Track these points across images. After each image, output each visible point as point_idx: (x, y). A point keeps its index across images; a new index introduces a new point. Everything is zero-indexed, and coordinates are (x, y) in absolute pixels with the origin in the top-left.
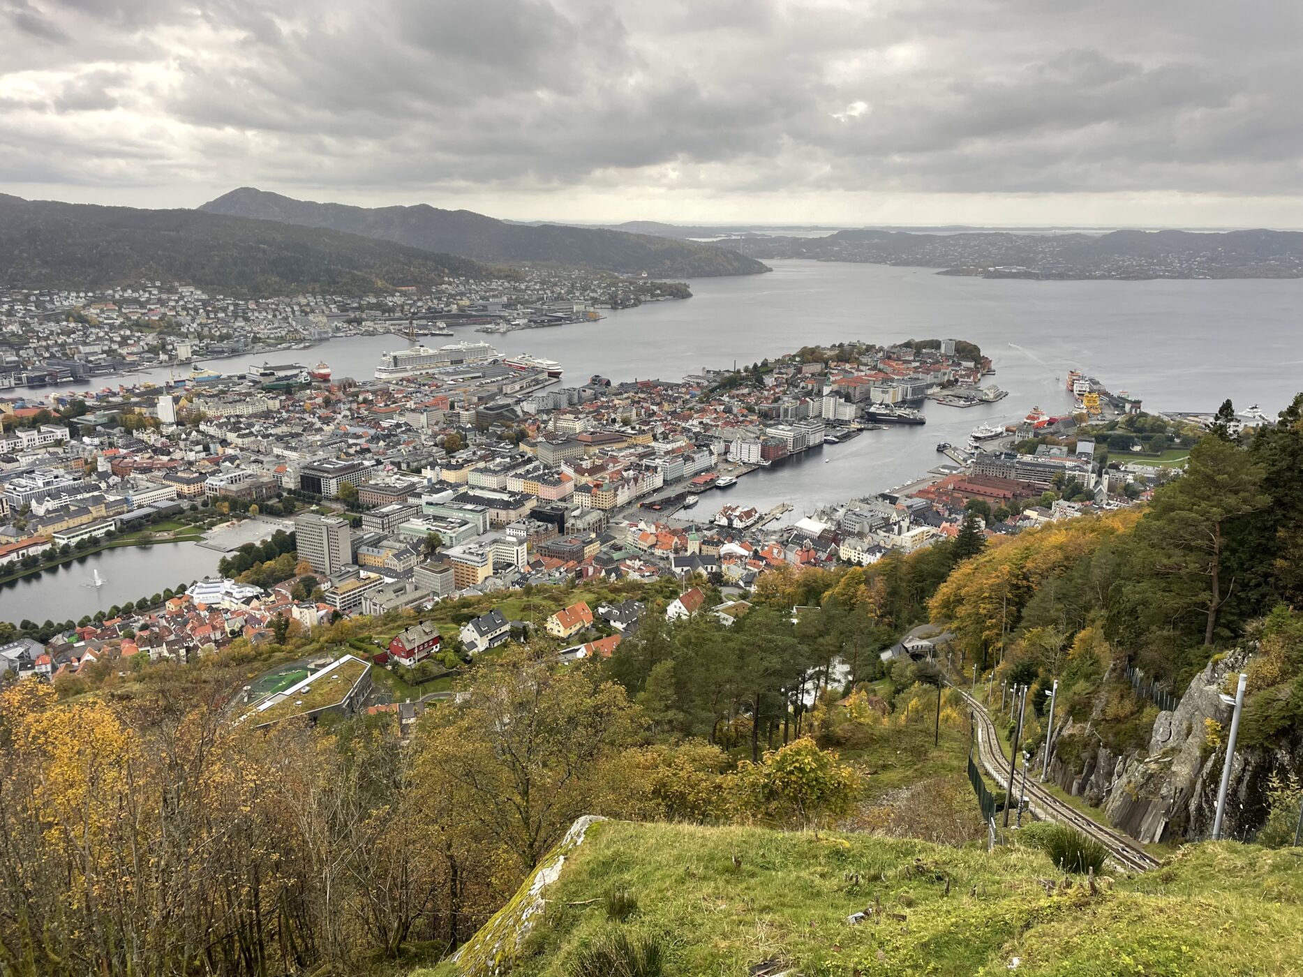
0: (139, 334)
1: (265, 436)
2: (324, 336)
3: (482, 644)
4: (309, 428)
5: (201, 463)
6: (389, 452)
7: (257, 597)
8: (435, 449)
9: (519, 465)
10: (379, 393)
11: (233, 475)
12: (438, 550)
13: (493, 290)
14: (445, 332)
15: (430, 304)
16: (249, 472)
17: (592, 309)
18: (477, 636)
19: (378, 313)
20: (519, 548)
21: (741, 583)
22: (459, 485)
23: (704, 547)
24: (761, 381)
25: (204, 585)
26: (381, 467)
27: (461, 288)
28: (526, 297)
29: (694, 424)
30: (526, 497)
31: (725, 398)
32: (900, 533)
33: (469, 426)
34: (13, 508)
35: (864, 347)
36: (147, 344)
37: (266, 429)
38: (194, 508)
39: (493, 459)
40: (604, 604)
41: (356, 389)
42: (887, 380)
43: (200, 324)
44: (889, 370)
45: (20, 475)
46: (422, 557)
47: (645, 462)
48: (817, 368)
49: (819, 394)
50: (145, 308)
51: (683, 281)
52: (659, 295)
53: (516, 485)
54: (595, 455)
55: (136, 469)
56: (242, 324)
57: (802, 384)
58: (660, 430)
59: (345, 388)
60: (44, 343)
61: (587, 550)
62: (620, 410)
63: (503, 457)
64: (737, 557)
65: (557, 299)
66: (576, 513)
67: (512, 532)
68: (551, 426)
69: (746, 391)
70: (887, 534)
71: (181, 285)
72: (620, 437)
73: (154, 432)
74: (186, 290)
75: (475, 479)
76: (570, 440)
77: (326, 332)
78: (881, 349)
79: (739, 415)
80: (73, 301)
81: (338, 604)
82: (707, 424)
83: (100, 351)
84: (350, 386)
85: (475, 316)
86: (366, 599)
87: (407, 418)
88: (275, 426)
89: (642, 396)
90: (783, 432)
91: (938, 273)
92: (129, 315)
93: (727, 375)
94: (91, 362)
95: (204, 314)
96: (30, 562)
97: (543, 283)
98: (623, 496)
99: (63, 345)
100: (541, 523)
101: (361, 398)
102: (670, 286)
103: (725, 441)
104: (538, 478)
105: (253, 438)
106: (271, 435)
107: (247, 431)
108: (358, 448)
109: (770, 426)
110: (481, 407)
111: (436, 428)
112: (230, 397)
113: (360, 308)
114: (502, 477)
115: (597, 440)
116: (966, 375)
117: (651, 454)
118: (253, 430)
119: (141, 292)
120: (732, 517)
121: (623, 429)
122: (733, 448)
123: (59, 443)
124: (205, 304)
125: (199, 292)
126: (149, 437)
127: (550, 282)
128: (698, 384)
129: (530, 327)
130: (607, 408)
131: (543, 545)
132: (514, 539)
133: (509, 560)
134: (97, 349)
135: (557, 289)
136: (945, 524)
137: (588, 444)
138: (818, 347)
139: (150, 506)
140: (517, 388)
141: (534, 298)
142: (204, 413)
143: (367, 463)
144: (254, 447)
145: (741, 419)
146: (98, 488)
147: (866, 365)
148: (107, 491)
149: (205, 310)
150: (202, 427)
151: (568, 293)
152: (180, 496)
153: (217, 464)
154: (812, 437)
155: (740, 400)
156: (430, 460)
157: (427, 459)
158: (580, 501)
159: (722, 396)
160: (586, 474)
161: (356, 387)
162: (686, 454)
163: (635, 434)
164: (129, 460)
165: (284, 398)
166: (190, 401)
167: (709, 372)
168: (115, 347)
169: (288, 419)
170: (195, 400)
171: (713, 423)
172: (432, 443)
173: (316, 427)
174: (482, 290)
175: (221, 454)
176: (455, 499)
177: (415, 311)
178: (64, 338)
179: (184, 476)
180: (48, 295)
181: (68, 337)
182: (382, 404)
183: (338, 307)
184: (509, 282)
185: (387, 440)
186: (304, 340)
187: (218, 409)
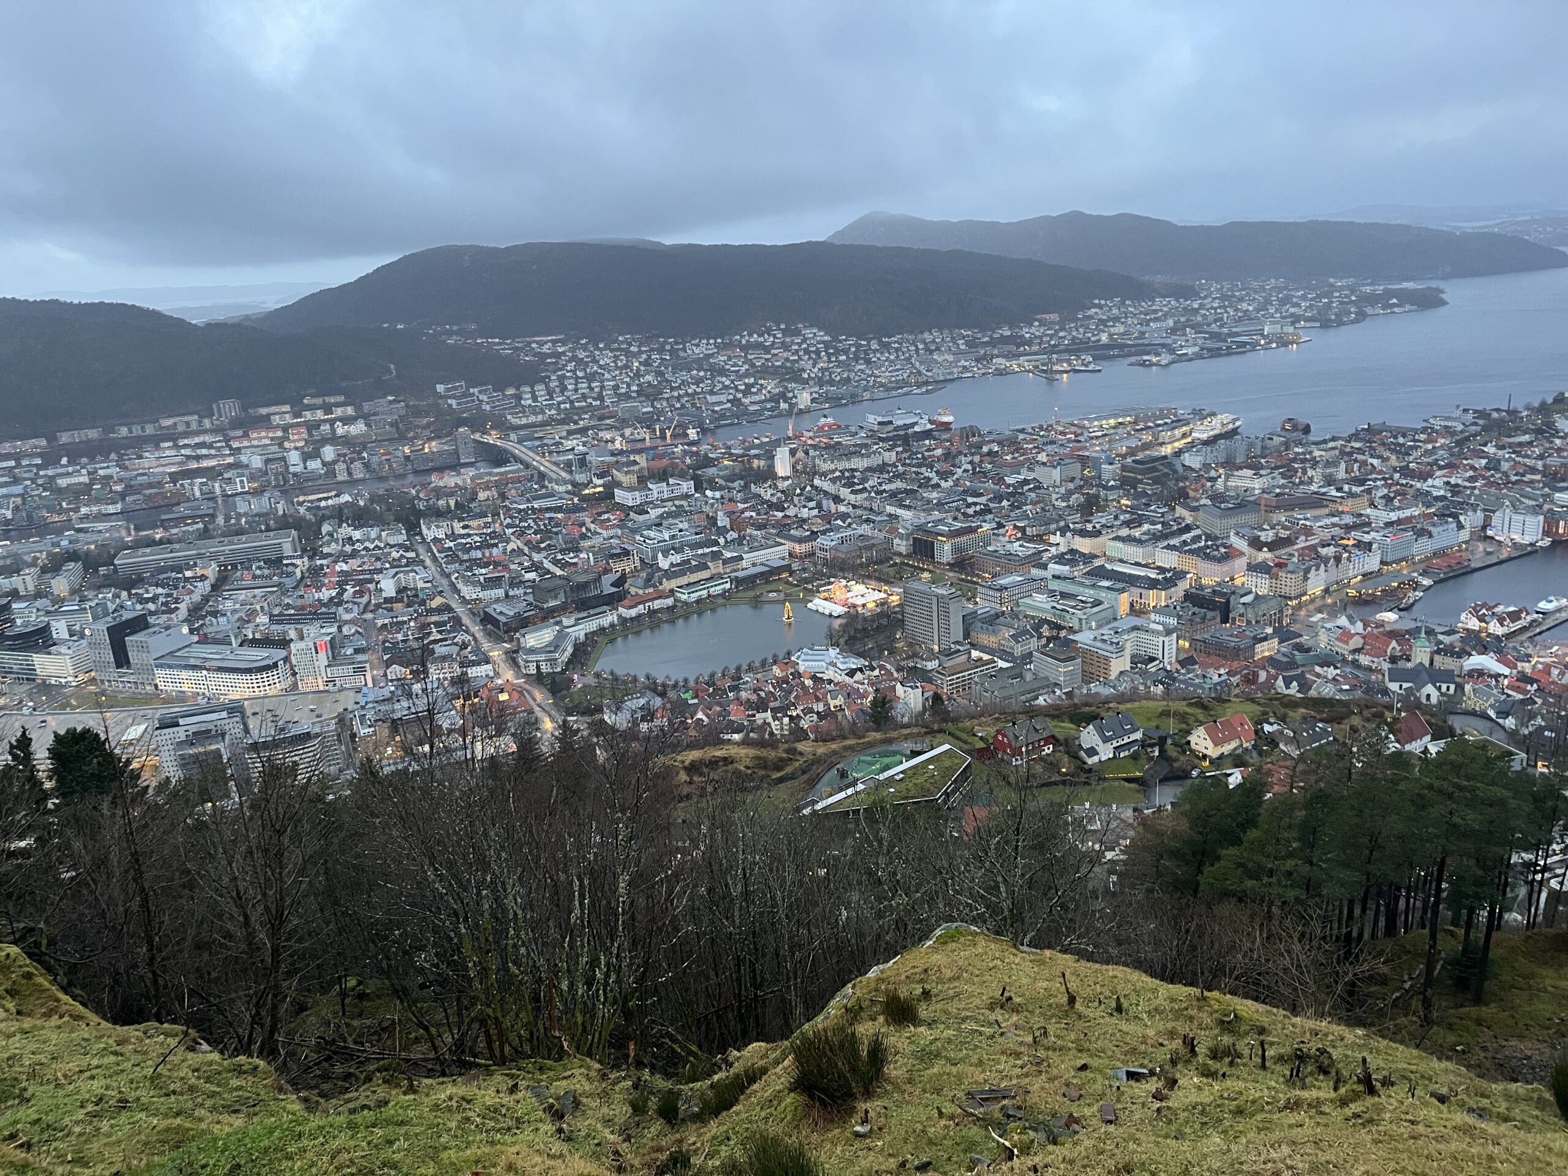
0: (763, 382)
1: (878, 493)
2: (950, 377)
3: (1106, 752)
4: (926, 483)
5: (814, 521)
6: (1012, 514)
7: (861, 670)
8: (1067, 513)
9: (1173, 534)
10: (1006, 443)
11: (844, 535)
12: (1064, 633)
13: (1155, 312)
14: (1091, 367)
16: (861, 532)
17: (1291, 329)
18: (1100, 743)
20: (1166, 639)
21: (1492, 713)
22: (1093, 557)
23: (1437, 658)
24: (1551, 425)
25: (810, 652)
26: (1001, 531)
27: (1115, 311)
28: (1199, 319)
29: (1436, 485)
30: (1180, 575)
31: (1490, 449)
33: (1112, 483)
34: (642, 561)
37: (880, 484)
39: (1140, 525)
40: (1272, 720)
41: (980, 439)
43: (821, 369)
45: (649, 528)
46: (1044, 641)
47: (1354, 535)
51: (1434, 284)
52: (1394, 305)
53: (1168, 559)
54: (1279, 523)
55: (752, 525)
56: (863, 367)
58: (1381, 492)
59: (968, 438)
61: (1259, 647)
62: (1321, 465)
63: (1153, 523)
64: (1490, 676)
65: (1242, 319)
66: (1248, 599)
67: (1157, 618)
68: (1220, 484)
69: (1526, 438)
71: (805, 327)
72: (1316, 501)
73: (770, 487)
74: (809, 332)
75: (1115, 549)
76: (1243, 504)
77: (951, 373)
79: (1511, 473)
80: (702, 347)
81: (945, 686)
82: (1457, 485)
84: (973, 435)
85: (1130, 346)
86: (976, 684)
87: (1039, 473)
88: (890, 481)
89: (1357, 445)
92: (754, 361)
93: (1495, 415)
94: (716, 412)
95: (825, 359)
96: (655, 615)
97: (1224, 299)
98: (1317, 581)
99: (695, 394)
100: (1197, 610)
101: (985, 449)
102: (1413, 292)
103: (1485, 510)
104: (1197, 552)
105: (866, 495)
106: (885, 491)
107: (861, 487)
108: (978, 508)
109: (1561, 489)
110: (1129, 460)
111: (1071, 486)
112: (844, 448)
113: (992, 343)
114: (1150, 548)
115: (1283, 505)
117: (1365, 525)
118: (867, 485)
119: (766, 336)
120: (1486, 618)
121: (1323, 490)
122: (1496, 518)
123: (686, 497)
124: (827, 345)
125: (822, 334)
126: (766, 492)
127: (1234, 296)
128: (1448, 428)
129: (1201, 358)
130: (1303, 461)
131: (1198, 637)
132: (1160, 628)
133: (1152, 653)
134: (722, 398)
135: (1244, 306)
137: (1271, 509)
139: (763, 565)
140: (1178, 434)
141: (1211, 319)
142: (819, 466)
143: (986, 526)
144: (867, 504)
145: (1514, 478)
146: (716, 543)
148: (724, 547)
149: (826, 351)
150: (817, 481)
151: (1259, 309)
152: (792, 555)
153: (829, 523)
155: (1514, 452)
156: (1062, 524)
157: (1057, 522)
158: (1254, 584)
159: (1485, 445)
160: (1265, 549)
161: (979, 435)
162: (1419, 526)
163: (1342, 497)
164: (747, 514)
165: (900, 449)
166: (807, 453)
167: (1466, 411)
168: (740, 396)
169: (904, 473)
170: (812, 453)
171: (1467, 484)
172: (1064, 504)
173: (933, 482)
174: (1141, 313)
175: (833, 511)
176: (1087, 573)
177: (1055, 343)
178: (694, 387)
179: (797, 534)
180: (681, 343)
181: (698, 386)
182: (1009, 457)
183: (966, 343)
184: (1177, 300)
185: (1012, 499)
186: (927, 383)
187: (833, 462)
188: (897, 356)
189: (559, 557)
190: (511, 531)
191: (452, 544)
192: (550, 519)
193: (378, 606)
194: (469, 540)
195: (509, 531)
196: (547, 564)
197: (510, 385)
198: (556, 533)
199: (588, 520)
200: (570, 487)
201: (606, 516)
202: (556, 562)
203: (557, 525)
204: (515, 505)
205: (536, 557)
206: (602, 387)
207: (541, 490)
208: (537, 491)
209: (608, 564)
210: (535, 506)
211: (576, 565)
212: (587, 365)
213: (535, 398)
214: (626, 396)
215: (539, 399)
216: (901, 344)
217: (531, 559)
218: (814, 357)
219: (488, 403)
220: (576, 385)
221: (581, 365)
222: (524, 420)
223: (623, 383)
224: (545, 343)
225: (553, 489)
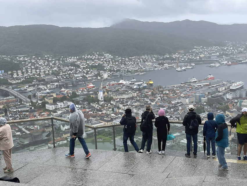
0: (92, 70)
2: (151, 70)
6: (175, 113)
10: (171, 90)
13: (213, 50)
15: (189, 57)
19: (170, 61)
27: (201, 50)
28: (227, 53)
33: (205, 103)
36: (94, 74)
37: (132, 103)
41: (163, 89)
43: (110, 66)
50: (94, 61)
55: (92, 116)
56: (123, 66)
59: (158, 89)
60: (64, 74)
65: (239, 53)
68: (239, 104)
71: (105, 53)
73: (97, 104)
74: (106, 55)
77: (151, 68)
80: (72, 59)
83: (80, 76)
84: (160, 88)
85: (206, 61)
88: (135, 102)
92: (89, 64)
94: (78, 79)
95: (112, 63)
97: (234, 47)
99: (70, 74)
101: (164, 92)
105: (128, 107)
107: (126, 104)
110: (210, 96)
113: (164, 59)
118: (128, 104)
119: (93, 56)
124: (112, 59)
125: (110, 56)
126: (95, 105)
134: (79, 75)
140: (224, 88)
142: (112, 97)
150: (112, 102)
153: (116, 115)
161: (162, 88)
164: (90, 113)
165: (138, 92)
168: (85, 75)
169: (139, 100)
170: (109, 93)
173: (149, 103)
174: (209, 51)
175: (117, 112)
177: (183, 59)
178: (70, 72)
179: (106, 119)
180: (66, 58)
181: (71, 72)
182: (172, 95)
183: (155, 59)
184: (219, 47)
185: (174, 108)
186: (144, 71)
187: (117, 96)
188: (134, 63)
189: (28, 127)
190: (11, 118)
192: (24, 114)
196: (24, 129)
197: (10, 70)
199: (37, 115)
200: (31, 104)
201: (43, 113)
202: (27, 129)
204: (13, 110)
205: (20, 127)
206: (40, 72)
207: (21, 105)
208: (20, 105)
209: (44, 129)
210: (19, 110)
211: (33, 129)
212: (35, 64)
213: (18, 75)
214: (48, 74)
215: (19, 75)
216: (135, 59)
217: (19, 128)
218: (108, 63)
219: (2, 76)
220: (31, 71)
221: (33, 64)
222: (14, 82)
223: (47, 70)
224: (21, 57)
225: (25, 104)
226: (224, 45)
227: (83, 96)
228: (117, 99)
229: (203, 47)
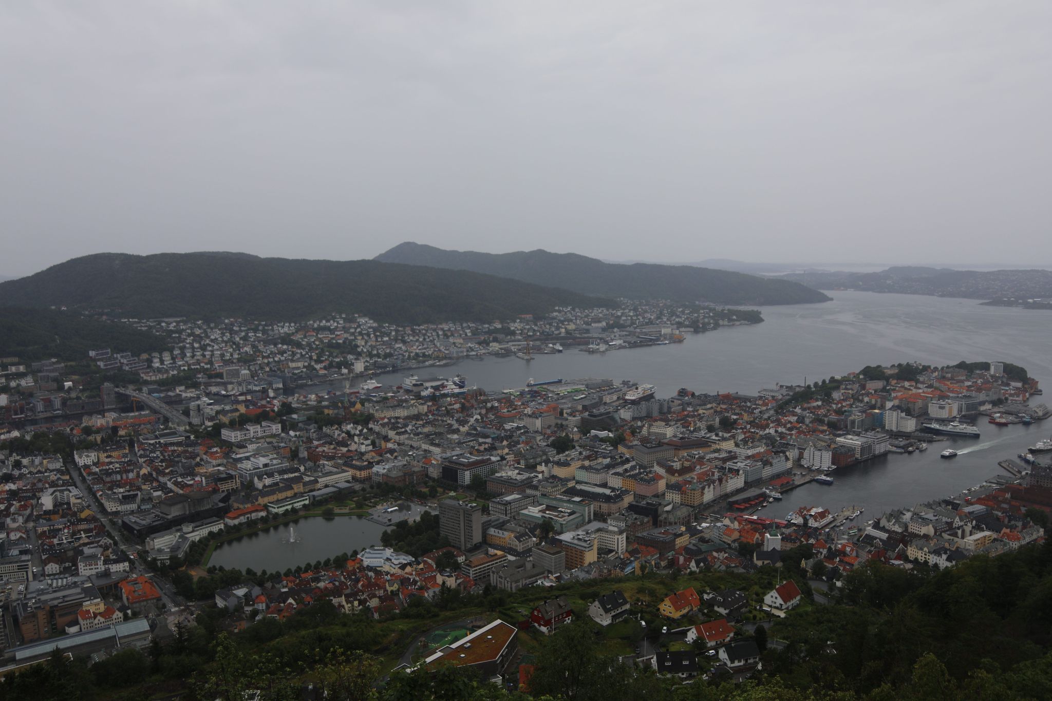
0: (329, 353)
1: (416, 434)
2: (461, 354)
3: (607, 619)
4: (449, 428)
5: (370, 454)
6: (511, 451)
7: (410, 564)
8: (547, 449)
9: (618, 464)
10: (504, 401)
11: (392, 464)
12: (551, 535)
15: (543, 328)
16: (404, 462)
17: (677, 332)
18: (603, 612)
19: (503, 336)
20: (620, 537)
22: (567, 480)
23: (784, 544)
24: (828, 395)
25: (372, 552)
26: (504, 462)
28: (622, 322)
29: (771, 433)
30: (625, 492)
31: (798, 410)
32: (963, 537)
33: (576, 429)
34: (242, 483)
35: (921, 367)
36: (334, 362)
37: (417, 428)
38: (363, 490)
39: (596, 459)
40: (708, 591)
41: (485, 398)
42: (943, 397)
43: (371, 346)
44: (944, 388)
45: (248, 458)
46: (538, 539)
47: (729, 464)
48: (879, 384)
49: (882, 407)
50: (334, 333)
51: (755, 308)
52: (734, 320)
53: (616, 481)
54: (683, 457)
55: (324, 457)
56: (401, 345)
57: (866, 399)
58: (741, 437)
59: (476, 396)
60: (266, 361)
61: (678, 541)
62: (705, 419)
63: (605, 457)
65: (647, 324)
66: (668, 508)
67: (614, 523)
68: (645, 431)
69: (816, 404)
70: (952, 538)
71: (359, 316)
72: (703, 443)
73: (337, 429)
74: (362, 320)
75: (582, 475)
76: (660, 443)
77: (462, 352)
78: (936, 369)
79: (811, 425)
80: (285, 329)
81: (471, 575)
82: (782, 433)
83: (302, 367)
84: (481, 395)
85: (579, 338)
86: (493, 572)
87: (527, 422)
88: (423, 426)
89: (724, 407)
90: (852, 441)
91: (982, 304)
92: (323, 339)
93: (798, 389)
94: (296, 374)
95: (374, 339)
96: (251, 523)
97: (635, 310)
98: (709, 495)
99: (280, 361)
100: (638, 516)
101: (489, 405)
102: (745, 312)
103: (799, 449)
104: (633, 477)
105: (407, 436)
106: (421, 433)
107: (403, 430)
108: (487, 446)
109: (840, 436)
110: (587, 413)
111: (549, 431)
112: (390, 403)
113: (490, 332)
114: (604, 474)
115: (683, 444)
116: (1015, 394)
117: (733, 458)
118: (408, 429)
119: (332, 322)
120: (808, 517)
121: (708, 436)
122: (806, 453)
123: (273, 436)
124: (375, 330)
125: (371, 322)
126: (333, 432)
127: (642, 309)
128: (773, 397)
129: (625, 347)
130: (693, 416)
131: (640, 535)
132: (616, 529)
133: (610, 547)
134: (300, 364)
135: (648, 315)
136: (1004, 530)
137: (678, 448)
138: (879, 367)
139: (333, 486)
140: (615, 398)
141: (629, 322)
142: (373, 414)
143: (493, 459)
144: (408, 442)
145: (813, 428)
146: (298, 470)
147: (923, 383)
148: (304, 473)
149: (374, 334)
150: (370, 426)
151: (658, 318)
152: (354, 478)
154: (877, 446)
155: (811, 412)
156: (544, 458)
157: (541, 456)
158: (671, 497)
159: (795, 408)
160: (676, 475)
161: (485, 395)
162: (765, 459)
163: (719, 440)
164: (320, 449)
165: (430, 404)
166: (363, 405)
167: (782, 386)
168: (313, 363)
169: (433, 420)
170: (366, 404)
171: (788, 432)
172: (545, 444)
173: (454, 427)
174: (585, 316)
175: (384, 447)
176: (565, 492)
177: (531, 334)
178: (279, 356)
179: (358, 463)
180: (270, 325)
181: (282, 356)
182: (505, 410)
183: (472, 332)
184: (608, 310)
185: (510, 440)
186: (445, 358)
187: (382, 412)
188: (424, 339)
189: (180, 480)
190: (143, 460)
191: (97, 470)
192: (173, 451)
193: (39, 517)
194: (111, 466)
195: (141, 460)
196: (170, 485)
197: (145, 352)
198: (178, 462)
199: (201, 452)
200: (188, 428)
201: (215, 449)
202: (176, 483)
203: (179, 456)
204: (147, 440)
205: (162, 479)
206: (212, 355)
207: (166, 429)
208: (163, 430)
209: (217, 485)
210: (162, 441)
211: (191, 485)
212: (201, 338)
213: (162, 362)
214: (229, 362)
215: (165, 363)
216: (427, 331)
217: (158, 481)
218: (366, 337)
219: (127, 365)
220: (193, 353)
221: (198, 338)
222: (153, 378)
223: (227, 352)
224: (171, 323)
225: (175, 429)
226: (616, 306)
227: (306, 413)
228: (383, 419)
229: (573, 309)
